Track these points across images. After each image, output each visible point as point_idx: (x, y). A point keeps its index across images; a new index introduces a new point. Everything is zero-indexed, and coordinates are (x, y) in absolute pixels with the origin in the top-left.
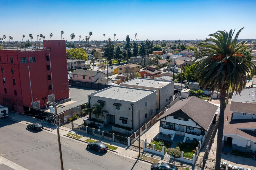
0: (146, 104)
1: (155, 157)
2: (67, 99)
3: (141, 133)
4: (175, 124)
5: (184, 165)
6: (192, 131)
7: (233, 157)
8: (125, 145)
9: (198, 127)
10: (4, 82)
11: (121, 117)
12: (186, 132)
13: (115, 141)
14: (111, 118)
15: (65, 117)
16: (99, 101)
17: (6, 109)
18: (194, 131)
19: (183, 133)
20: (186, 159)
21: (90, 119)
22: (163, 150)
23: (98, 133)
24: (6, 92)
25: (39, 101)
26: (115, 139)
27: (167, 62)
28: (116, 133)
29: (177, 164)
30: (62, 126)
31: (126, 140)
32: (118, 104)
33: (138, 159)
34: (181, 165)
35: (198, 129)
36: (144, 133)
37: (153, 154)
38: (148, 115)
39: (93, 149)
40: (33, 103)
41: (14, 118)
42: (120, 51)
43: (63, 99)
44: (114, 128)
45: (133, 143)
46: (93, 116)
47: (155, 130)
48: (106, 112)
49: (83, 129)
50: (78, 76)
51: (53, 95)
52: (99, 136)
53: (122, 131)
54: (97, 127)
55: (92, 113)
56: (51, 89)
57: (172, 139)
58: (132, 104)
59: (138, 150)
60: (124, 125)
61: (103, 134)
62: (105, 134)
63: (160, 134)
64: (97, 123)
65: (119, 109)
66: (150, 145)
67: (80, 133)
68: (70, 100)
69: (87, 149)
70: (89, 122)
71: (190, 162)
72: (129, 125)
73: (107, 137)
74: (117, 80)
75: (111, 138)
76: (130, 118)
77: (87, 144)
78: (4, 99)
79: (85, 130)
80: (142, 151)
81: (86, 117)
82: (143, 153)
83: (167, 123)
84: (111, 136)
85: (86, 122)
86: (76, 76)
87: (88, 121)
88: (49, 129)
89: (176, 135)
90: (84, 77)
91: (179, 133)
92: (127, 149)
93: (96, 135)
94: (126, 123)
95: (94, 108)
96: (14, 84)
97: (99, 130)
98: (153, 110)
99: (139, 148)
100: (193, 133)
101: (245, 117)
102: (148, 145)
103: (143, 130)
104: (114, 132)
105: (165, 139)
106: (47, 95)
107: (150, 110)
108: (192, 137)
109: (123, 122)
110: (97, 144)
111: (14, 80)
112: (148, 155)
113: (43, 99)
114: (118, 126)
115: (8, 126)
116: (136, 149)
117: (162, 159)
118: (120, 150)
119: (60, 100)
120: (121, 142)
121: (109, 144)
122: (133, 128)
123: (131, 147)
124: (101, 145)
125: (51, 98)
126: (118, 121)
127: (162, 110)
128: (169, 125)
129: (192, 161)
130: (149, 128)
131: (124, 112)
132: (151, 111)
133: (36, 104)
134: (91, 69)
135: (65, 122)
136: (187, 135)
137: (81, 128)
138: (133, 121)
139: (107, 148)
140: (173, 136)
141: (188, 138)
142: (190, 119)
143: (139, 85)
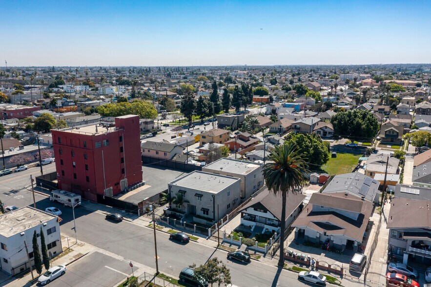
0: (229, 194)
1: (233, 247)
2: (140, 183)
3: (223, 224)
4: (255, 216)
5: (257, 253)
6: (272, 223)
7: (304, 247)
8: (206, 236)
9: (276, 219)
10: (74, 166)
11: (202, 208)
12: (266, 224)
13: (196, 232)
14: (192, 209)
15: (144, 207)
16: (180, 191)
17: (79, 197)
18: (273, 223)
19: (262, 225)
20: (260, 248)
21: (170, 209)
22: (240, 240)
23: (179, 224)
24: (75, 177)
25: (112, 188)
26: (196, 229)
27: (271, 121)
28: (198, 224)
29: (250, 252)
30: (142, 217)
31: (207, 231)
32: (199, 195)
33: (217, 248)
34: (255, 253)
35: (276, 220)
36: (226, 224)
37: (231, 244)
38: (231, 205)
39: (176, 239)
40: (106, 190)
41: (88, 207)
42: (203, 104)
43: (136, 184)
44: (195, 219)
45: (214, 234)
46: (174, 206)
47: (237, 221)
48: (187, 201)
49: (165, 219)
50: (149, 151)
51: (126, 179)
52: (181, 227)
53: (204, 222)
54: (178, 218)
55: (172, 203)
56: (124, 173)
57: (252, 230)
58: (213, 196)
59: (217, 240)
60: (205, 216)
61: (184, 225)
62: (187, 225)
63: (242, 225)
64: (178, 214)
65: (201, 200)
66: (229, 236)
67: (161, 224)
68: (143, 184)
69: (170, 239)
70: (170, 212)
71: (263, 251)
72: (211, 216)
73: (188, 227)
74: (199, 155)
75: (193, 229)
76: (211, 209)
77: (170, 235)
78: (72, 184)
79: (167, 221)
80: (221, 241)
81: (166, 207)
82: (222, 243)
83: (249, 215)
84: (193, 227)
85: (166, 212)
86: (146, 151)
87: (168, 211)
88: (129, 219)
89: (256, 227)
90: (157, 153)
91: (259, 224)
92: (207, 239)
93: (177, 226)
94: (207, 214)
95: (175, 197)
96: (87, 169)
97: (181, 222)
98: (237, 199)
99: (219, 238)
101: (323, 210)
102: (227, 235)
103: (224, 221)
104: (196, 223)
105: (245, 230)
106: (120, 180)
107: (233, 199)
108: (271, 228)
109: (204, 213)
110: (180, 234)
111: (86, 166)
112: (227, 245)
113: (116, 185)
114: (199, 217)
115: (84, 216)
116: (216, 240)
117: (239, 248)
118: (201, 240)
119: (133, 185)
120: (201, 233)
121: (191, 235)
122: (214, 219)
123: (211, 238)
124: (183, 236)
125: (123, 183)
126: (199, 212)
127: (248, 198)
128: (251, 217)
129: (265, 250)
130: (230, 219)
131: (205, 203)
132: (234, 201)
133: (108, 191)
134: (163, 131)
135: (144, 212)
136: (266, 227)
137: (162, 219)
138: (214, 212)
139: (189, 238)
140: (253, 228)
141: (267, 229)
142: (269, 211)
143: (222, 170)
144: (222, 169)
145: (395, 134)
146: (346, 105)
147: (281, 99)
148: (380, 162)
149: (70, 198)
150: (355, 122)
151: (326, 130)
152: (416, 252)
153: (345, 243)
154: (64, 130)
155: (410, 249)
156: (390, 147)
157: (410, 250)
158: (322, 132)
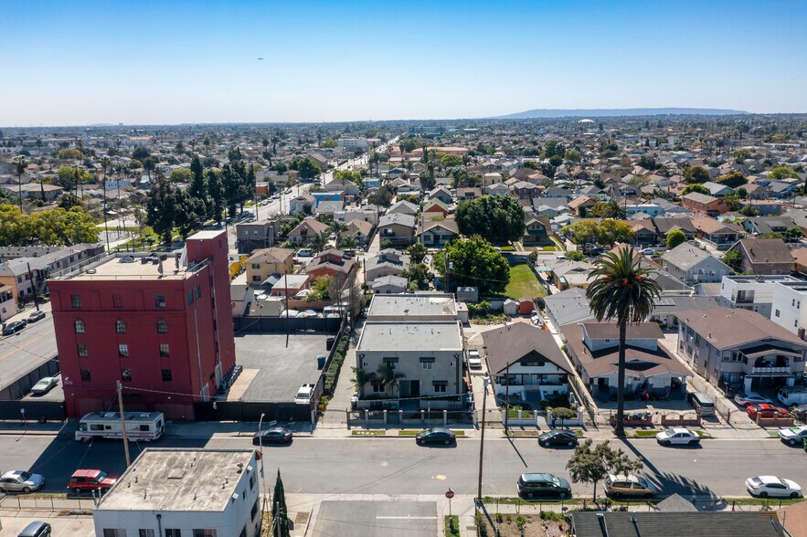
1: (528, 429)
8: (469, 426)
9: (559, 371)
11: (433, 381)
12: (541, 384)
13: (447, 423)
16: (386, 359)
19: (535, 387)
20: (571, 420)
25: (208, 385)
26: (448, 418)
30: (320, 423)
33: (509, 438)
35: (560, 374)
37: (522, 426)
40: (202, 392)
41: (183, 433)
43: (231, 371)
44: (423, 404)
46: (369, 391)
48: (402, 376)
51: (220, 364)
52: (414, 421)
55: (366, 386)
56: (218, 351)
57: (524, 399)
58: (457, 355)
60: (441, 394)
61: (423, 416)
65: (430, 368)
67: (371, 426)
68: (241, 368)
70: (368, 403)
71: (576, 423)
73: (430, 419)
75: (439, 420)
76: (452, 380)
79: (382, 418)
88: (303, 434)
89: (527, 392)
91: (530, 388)
92: (478, 429)
93: (405, 421)
94: (444, 390)
100: (549, 384)
106: (214, 366)
108: (551, 389)
109: (437, 390)
112: (517, 429)
113: (211, 377)
117: (539, 429)
118: (470, 433)
120: (458, 423)
125: (219, 372)
129: (579, 420)
131: (439, 372)
133: (205, 393)
136: (542, 388)
137: (369, 417)
138: (457, 383)
140: (523, 394)
141: (546, 392)
142: (549, 361)
143: (410, 314)
144: (406, 311)
145: (541, 228)
146: (411, 190)
147: (283, 187)
148: (576, 270)
149: (144, 423)
150: (495, 216)
151: (438, 232)
152: (761, 373)
153: (669, 383)
154: (71, 277)
155: (754, 370)
156: (541, 249)
157: (753, 372)
158: (432, 237)
